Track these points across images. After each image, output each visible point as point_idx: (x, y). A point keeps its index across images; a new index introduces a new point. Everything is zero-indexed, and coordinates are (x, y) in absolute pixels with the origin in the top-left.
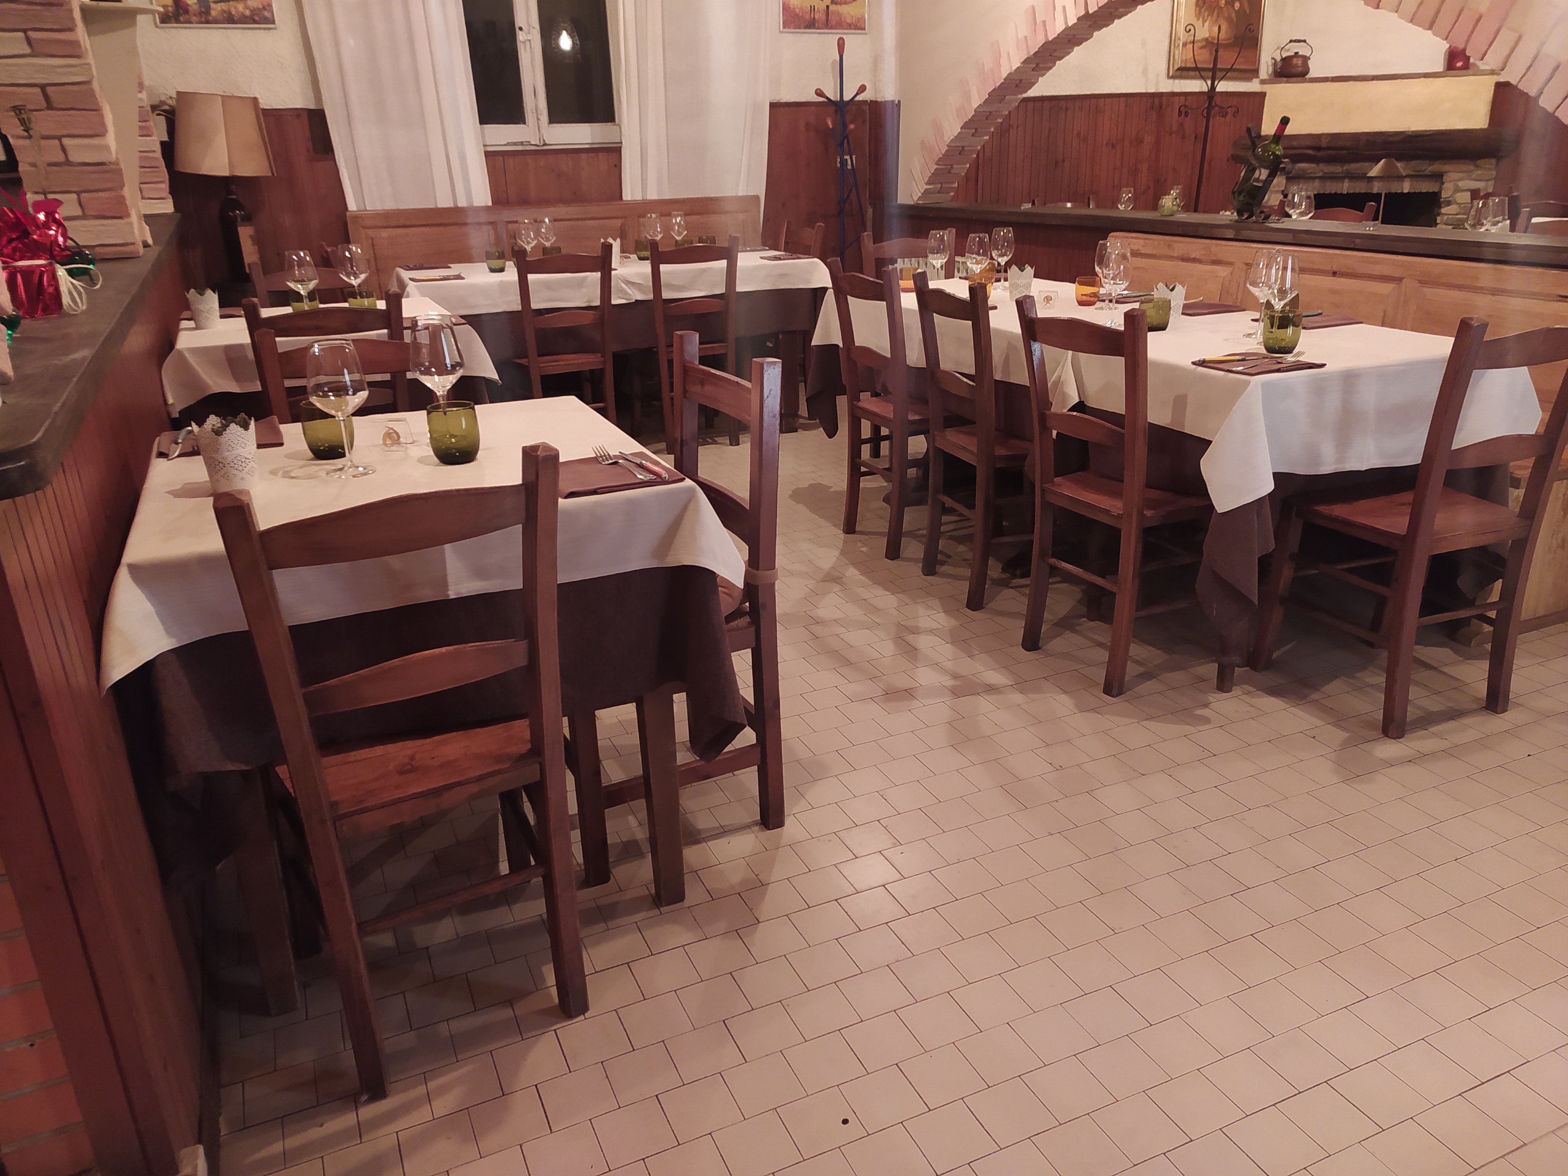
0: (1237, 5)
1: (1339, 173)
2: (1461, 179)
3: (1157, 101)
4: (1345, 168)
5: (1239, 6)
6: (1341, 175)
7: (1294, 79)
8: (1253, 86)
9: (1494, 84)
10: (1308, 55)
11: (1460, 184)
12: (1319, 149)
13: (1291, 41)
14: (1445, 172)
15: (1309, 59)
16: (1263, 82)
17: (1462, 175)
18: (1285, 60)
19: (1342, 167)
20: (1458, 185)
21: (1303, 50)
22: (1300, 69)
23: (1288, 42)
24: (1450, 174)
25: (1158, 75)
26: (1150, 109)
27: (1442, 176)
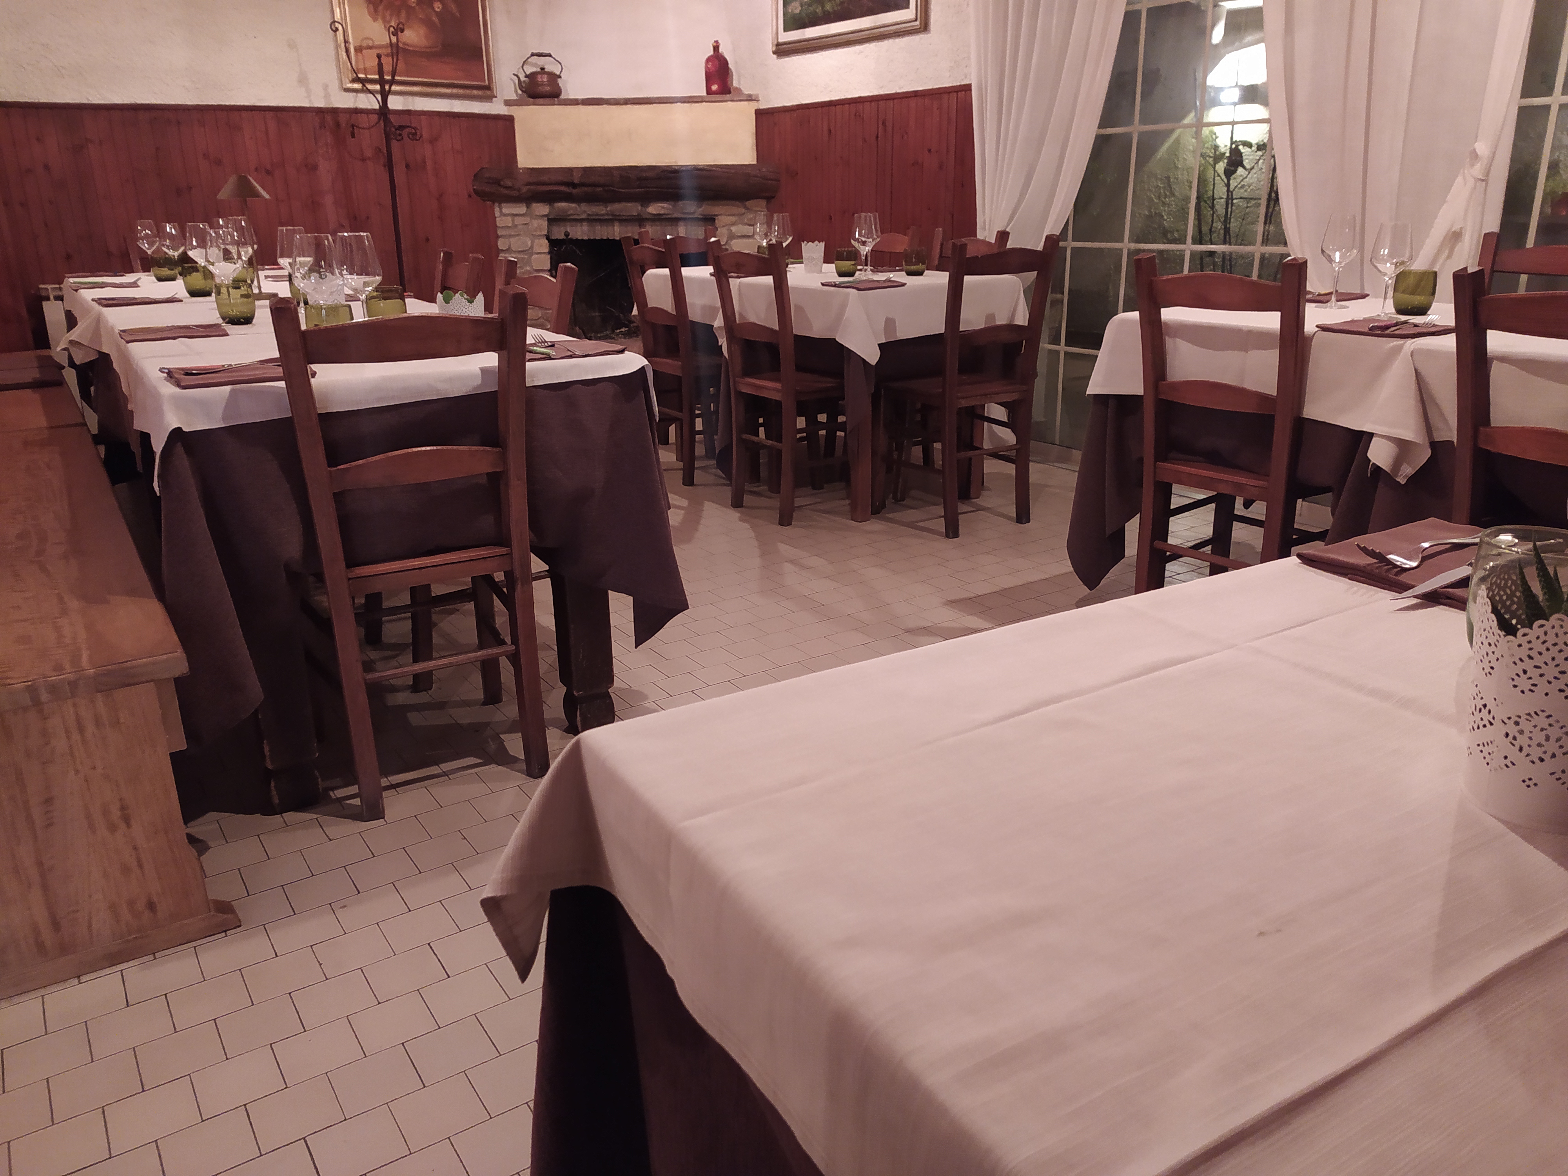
0: (438, 7)
1: (603, 215)
2: (733, 224)
3: (328, 118)
4: (608, 209)
5: (440, 6)
6: (606, 217)
7: (541, 101)
8: (496, 108)
9: (753, 111)
10: (558, 73)
11: (733, 229)
12: (574, 185)
13: (533, 55)
14: (717, 215)
15: (560, 77)
16: (508, 103)
17: (733, 219)
18: (531, 76)
19: (606, 208)
20: (731, 231)
21: (551, 67)
22: (548, 89)
23: (529, 55)
24: (722, 218)
25: (326, 87)
26: (320, 128)
27: (714, 220)
